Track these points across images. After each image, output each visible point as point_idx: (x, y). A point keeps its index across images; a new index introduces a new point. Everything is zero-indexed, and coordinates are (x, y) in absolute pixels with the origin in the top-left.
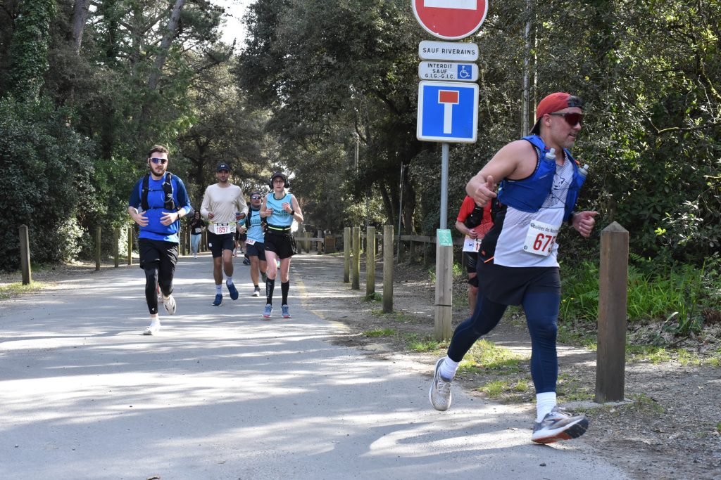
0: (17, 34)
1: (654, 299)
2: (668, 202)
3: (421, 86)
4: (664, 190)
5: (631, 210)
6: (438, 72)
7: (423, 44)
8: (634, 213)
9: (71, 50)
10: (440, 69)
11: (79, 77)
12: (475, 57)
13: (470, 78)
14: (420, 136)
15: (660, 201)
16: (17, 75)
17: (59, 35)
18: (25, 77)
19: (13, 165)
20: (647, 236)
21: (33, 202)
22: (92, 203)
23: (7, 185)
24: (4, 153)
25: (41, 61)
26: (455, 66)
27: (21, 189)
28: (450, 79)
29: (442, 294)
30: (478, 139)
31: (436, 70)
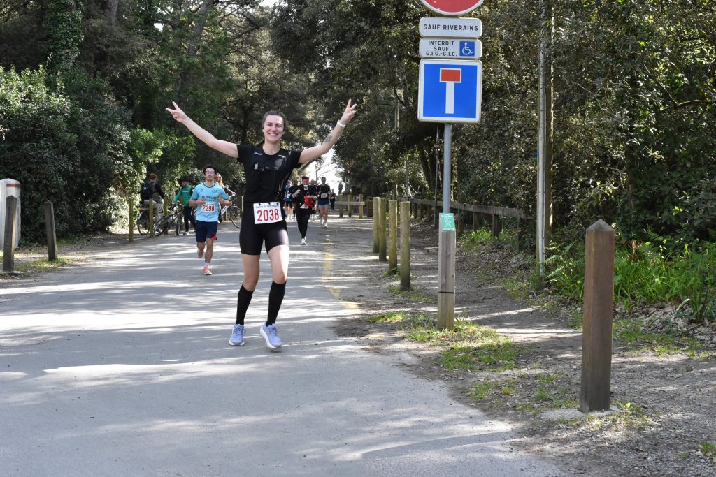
0: (51, 5)
1: (671, 281)
2: (689, 178)
3: (422, 64)
4: (685, 165)
5: (650, 186)
6: (439, 49)
7: (423, 21)
8: (654, 188)
9: (106, 20)
10: (441, 46)
11: (114, 46)
12: (480, 34)
13: (473, 55)
14: (421, 116)
15: (682, 176)
16: (52, 47)
17: (94, 4)
18: (59, 48)
19: (45, 138)
20: (666, 213)
21: (65, 175)
22: (129, 173)
23: (39, 158)
24: (35, 127)
25: (76, 32)
26: (457, 43)
27: (53, 163)
28: (452, 57)
29: (444, 281)
30: (482, 118)
31: (437, 48)
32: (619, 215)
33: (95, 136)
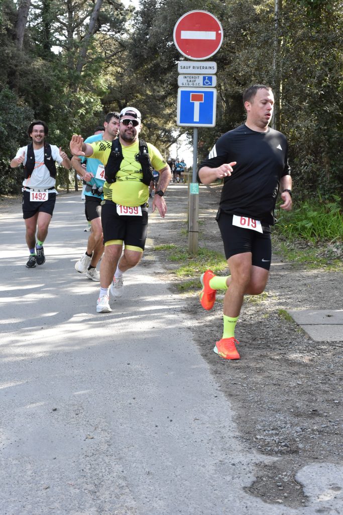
3: (180, 90)
6: (190, 81)
7: (180, 64)
9: (15, 47)
10: (191, 79)
11: (21, 65)
12: (215, 71)
13: (211, 85)
14: (178, 123)
17: (7, 36)
26: (201, 77)
28: (198, 86)
29: (192, 224)
30: (216, 125)
31: (189, 81)
32: (319, 184)
33: (5, 129)
